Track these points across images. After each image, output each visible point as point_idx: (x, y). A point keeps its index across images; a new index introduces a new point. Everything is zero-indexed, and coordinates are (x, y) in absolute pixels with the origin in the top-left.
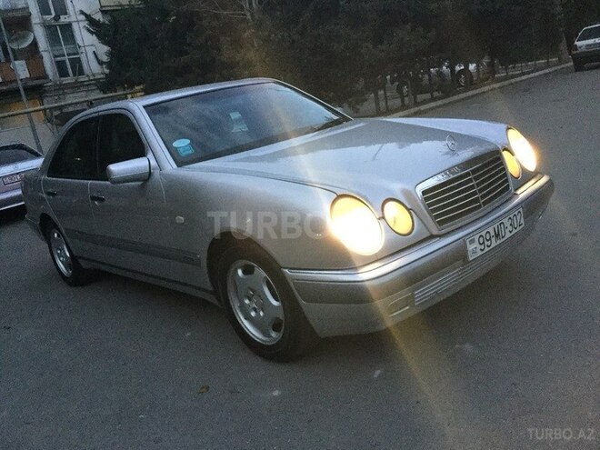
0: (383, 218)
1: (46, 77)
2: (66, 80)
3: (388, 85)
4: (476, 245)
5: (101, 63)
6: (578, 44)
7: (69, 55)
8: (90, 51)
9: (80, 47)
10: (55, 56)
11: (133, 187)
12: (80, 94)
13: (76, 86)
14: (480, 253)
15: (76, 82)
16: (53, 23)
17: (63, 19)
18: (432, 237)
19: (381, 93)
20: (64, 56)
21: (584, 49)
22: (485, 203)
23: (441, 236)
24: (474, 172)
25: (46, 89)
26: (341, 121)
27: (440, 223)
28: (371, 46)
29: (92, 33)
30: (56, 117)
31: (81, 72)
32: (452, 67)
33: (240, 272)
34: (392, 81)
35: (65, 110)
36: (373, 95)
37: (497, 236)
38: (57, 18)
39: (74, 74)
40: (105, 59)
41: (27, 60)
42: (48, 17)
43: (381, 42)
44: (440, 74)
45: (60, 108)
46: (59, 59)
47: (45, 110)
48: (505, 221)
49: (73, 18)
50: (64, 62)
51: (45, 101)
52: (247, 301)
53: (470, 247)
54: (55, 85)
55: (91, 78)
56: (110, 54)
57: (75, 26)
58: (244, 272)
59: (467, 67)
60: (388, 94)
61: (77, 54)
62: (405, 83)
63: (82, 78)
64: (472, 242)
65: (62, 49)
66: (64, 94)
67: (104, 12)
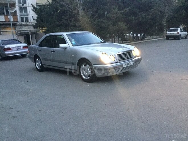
0: (110, 58)
1: (18, 21)
2: (23, 23)
3: (116, 37)
4: (125, 65)
5: (34, 20)
6: (168, 32)
7: (25, 16)
8: (31, 16)
9: (28, 14)
10: (21, 16)
11: (63, 50)
12: (27, 28)
13: (26, 25)
14: (125, 66)
15: (26, 24)
16: (22, 6)
17: (25, 6)
18: (118, 62)
19: (113, 39)
20: (23, 16)
21: (169, 34)
22: (128, 59)
23: (119, 62)
24: (126, 53)
25: (17, 25)
26: (104, 42)
27: (119, 60)
28: (112, 26)
29: (33, 11)
30: (19, 33)
31: (28, 21)
32: (133, 34)
33: (83, 66)
34: (117, 36)
35: (22, 32)
36: (111, 39)
37: (129, 64)
38: (23, 5)
39: (26, 22)
40: (36, 19)
41: (13, 16)
42: (21, 4)
43: (115, 26)
44: (130, 36)
45: (20, 31)
46: (22, 17)
47: (16, 31)
48: (131, 62)
49: (27, 6)
50: (23, 18)
51: (16, 28)
52: (84, 71)
53: (124, 65)
54: (20, 24)
55: (31, 23)
56: (37, 17)
57: (28, 8)
58: (84, 66)
59: (137, 35)
60: (115, 40)
61: (27, 16)
62: (120, 37)
63: (28, 23)
64: (124, 64)
65: (23, 14)
66: (22, 27)
67: (37, 5)
